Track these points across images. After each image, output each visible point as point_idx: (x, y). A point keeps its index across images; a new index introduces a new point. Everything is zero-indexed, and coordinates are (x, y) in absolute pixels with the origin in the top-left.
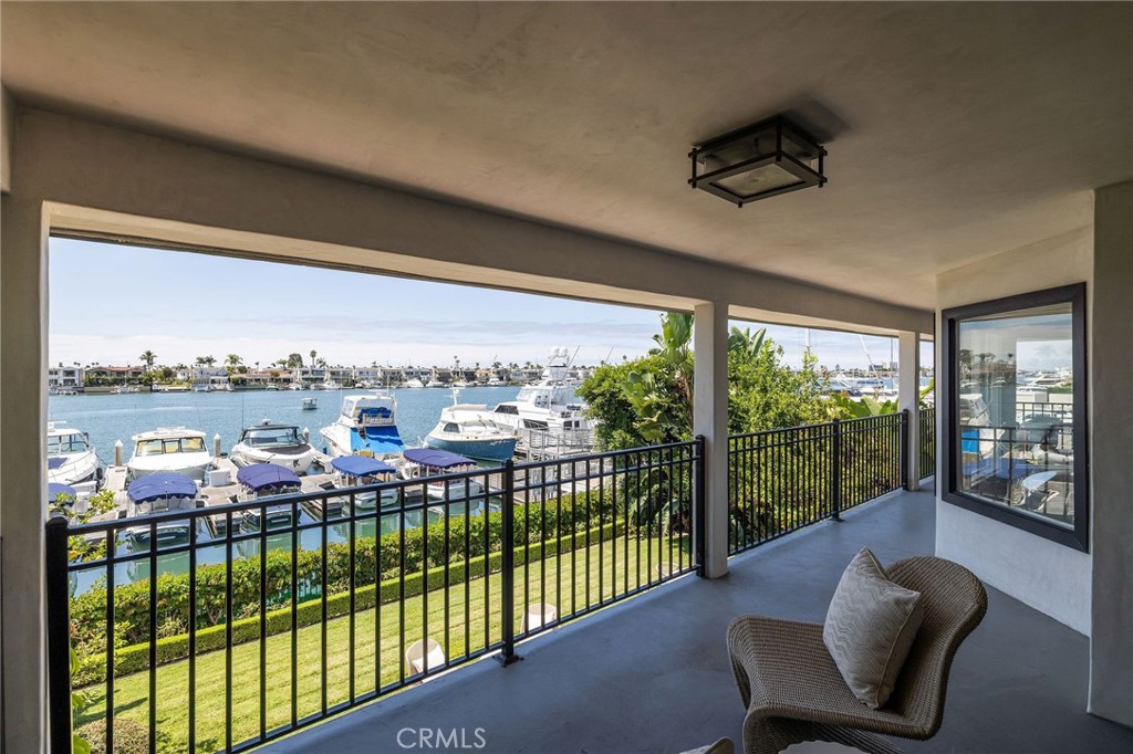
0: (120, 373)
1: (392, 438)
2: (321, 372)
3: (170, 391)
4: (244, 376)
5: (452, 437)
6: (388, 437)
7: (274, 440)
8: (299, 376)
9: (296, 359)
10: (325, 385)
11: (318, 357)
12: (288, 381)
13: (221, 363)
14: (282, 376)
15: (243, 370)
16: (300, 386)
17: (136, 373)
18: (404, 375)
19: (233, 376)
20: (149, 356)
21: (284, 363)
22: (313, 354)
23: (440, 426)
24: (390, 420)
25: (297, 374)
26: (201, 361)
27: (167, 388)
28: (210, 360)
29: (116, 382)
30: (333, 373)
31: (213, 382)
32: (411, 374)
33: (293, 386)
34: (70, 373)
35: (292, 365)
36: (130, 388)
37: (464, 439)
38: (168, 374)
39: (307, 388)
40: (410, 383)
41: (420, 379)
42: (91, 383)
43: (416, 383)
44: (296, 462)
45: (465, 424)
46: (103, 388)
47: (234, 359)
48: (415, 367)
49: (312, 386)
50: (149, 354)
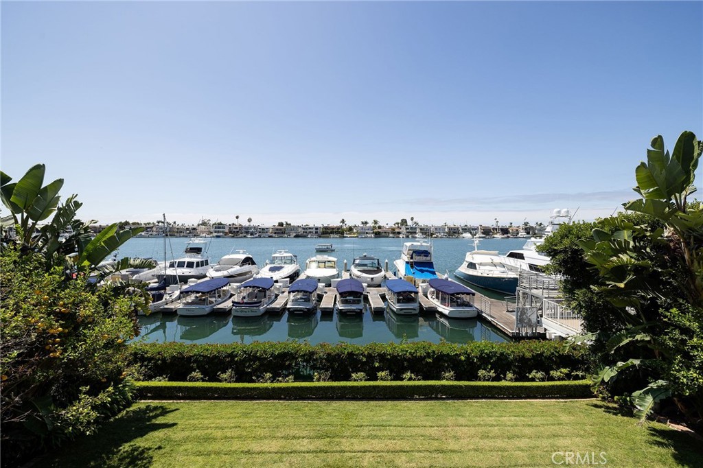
0: (333, 229)
1: (429, 269)
2: (415, 229)
3: (350, 237)
4: (380, 230)
5: (472, 272)
6: (427, 269)
7: (365, 265)
8: (405, 231)
9: (404, 222)
10: (417, 236)
11: (414, 220)
12: (399, 233)
13: (371, 224)
14: (397, 230)
15: (380, 227)
16: (404, 236)
17: (338, 228)
18: (461, 230)
19: (375, 231)
20: (343, 221)
21: (398, 224)
22: (412, 219)
23: (465, 264)
24: (429, 258)
25: (403, 229)
26: (363, 223)
27: (349, 236)
28: (366, 223)
29: (332, 233)
30: (421, 229)
31: (367, 233)
32: (466, 229)
33: (401, 236)
34: (317, 229)
35: (402, 225)
36: (336, 236)
37: (479, 274)
38: (350, 229)
39: (408, 237)
40: (464, 235)
41: (471, 233)
42: (323, 233)
43: (468, 235)
44: (372, 279)
45: (481, 264)
46: (328, 235)
47: (376, 222)
48: (469, 226)
49: (410, 236)
50: (343, 220)
